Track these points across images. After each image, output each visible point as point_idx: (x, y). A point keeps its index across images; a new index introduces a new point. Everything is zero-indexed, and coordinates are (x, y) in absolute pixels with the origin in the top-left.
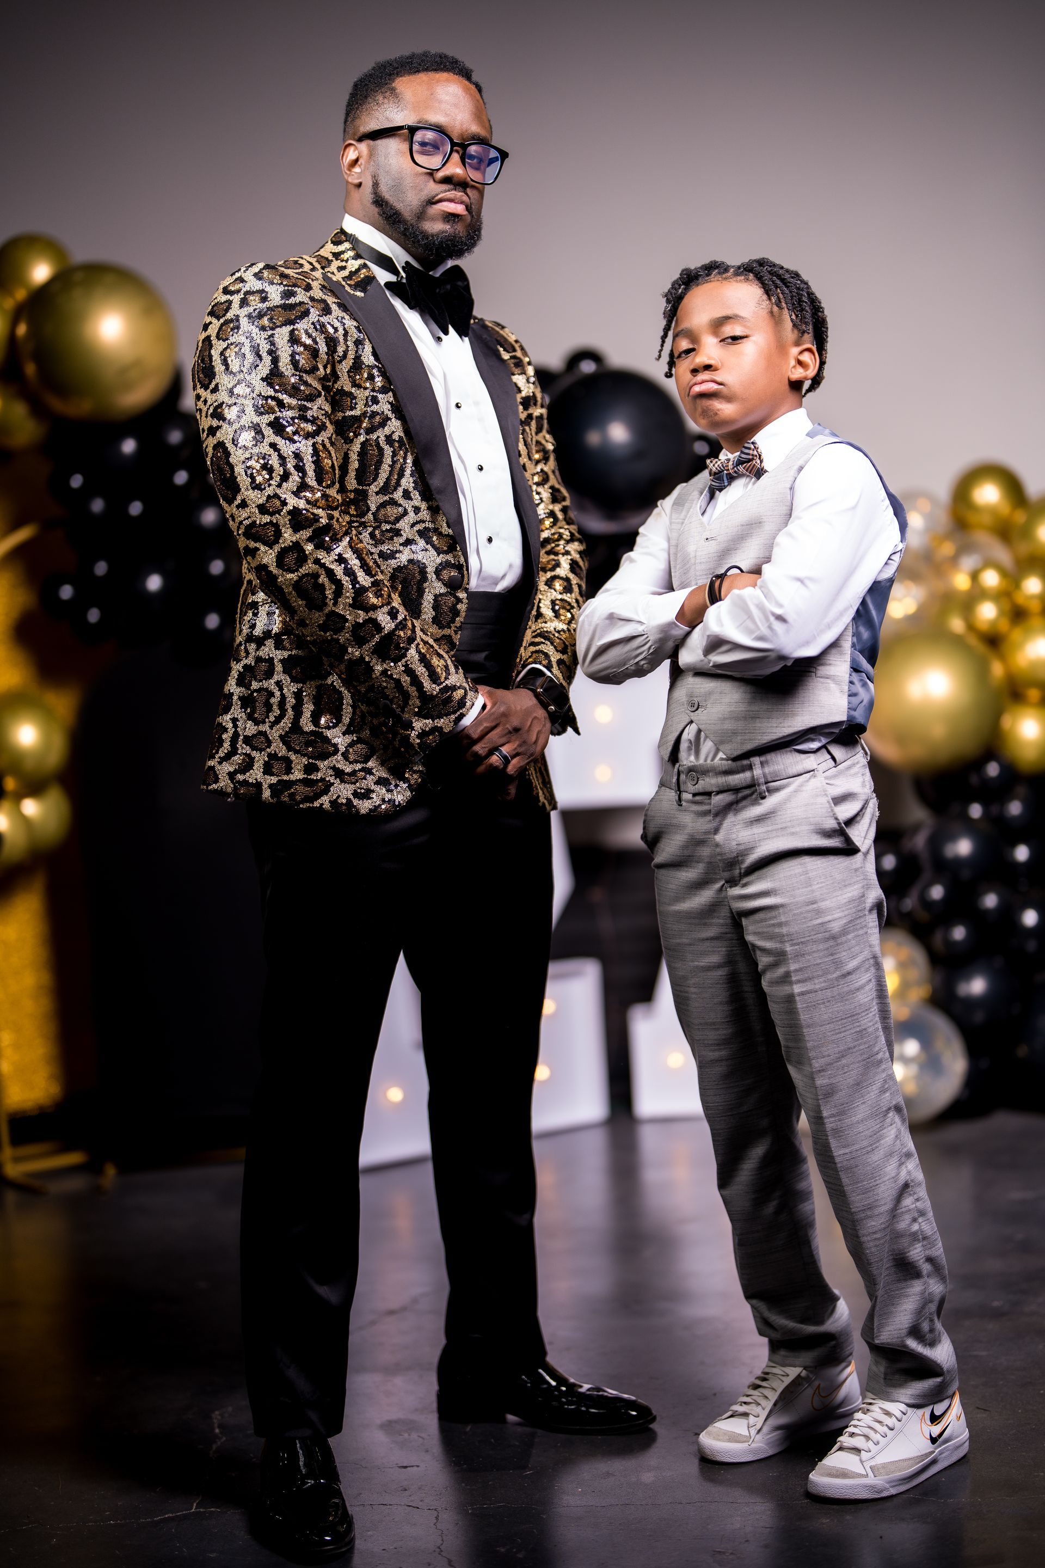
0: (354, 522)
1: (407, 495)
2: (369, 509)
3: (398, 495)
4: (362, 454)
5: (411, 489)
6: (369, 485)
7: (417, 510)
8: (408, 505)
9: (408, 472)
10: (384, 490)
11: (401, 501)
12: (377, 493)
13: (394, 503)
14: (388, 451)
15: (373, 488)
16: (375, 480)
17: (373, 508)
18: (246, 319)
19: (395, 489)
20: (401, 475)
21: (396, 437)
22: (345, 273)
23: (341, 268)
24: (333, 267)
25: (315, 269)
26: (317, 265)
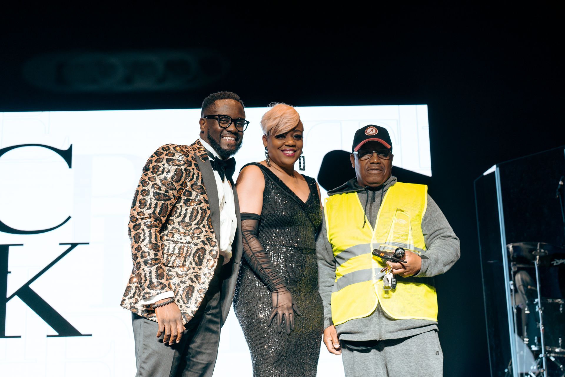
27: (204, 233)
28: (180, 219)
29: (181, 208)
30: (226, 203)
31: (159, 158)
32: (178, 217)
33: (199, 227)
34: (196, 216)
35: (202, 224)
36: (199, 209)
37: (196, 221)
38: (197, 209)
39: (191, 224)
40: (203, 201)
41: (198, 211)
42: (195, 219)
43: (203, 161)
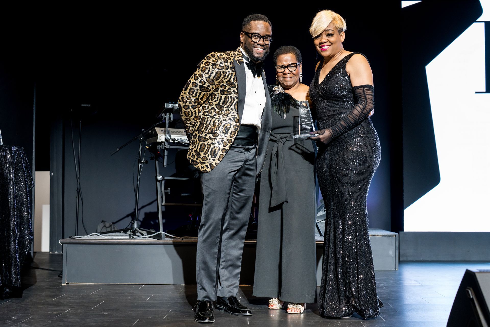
1: (232, 109)
2: (223, 110)
3: (230, 109)
4: (225, 99)
6: (225, 105)
7: (233, 113)
8: (232, 111)
9: (233, 105)
10: (227, 107)
11: (230, 110)
12: (226, 107)
13: (228, 110)
14: (230, 100)
15: (225, 106)
16: (226, 105)
17: (224, 110)
18: (211, 64)
19: (230, 108)
20: (232, 105)
21: (233, 97)
22: (238, 59)
23: (238, 57)
24: (236, 57)
25: (232, 56)
26: (233, 55)
27: (232, 114)
28: (217, 102)
29: (218, 95)
30: (256, 92)
31: (208, 62)
32: (216, 101)
34: (227, 102)
35: (231, 108)
36: (229, 98)
37: (227, 105)
38: (228, 98)
39: (223, 107)
40: (233, 92)
41: (229, 99)
42: (227, 104)
43: (239, 64)
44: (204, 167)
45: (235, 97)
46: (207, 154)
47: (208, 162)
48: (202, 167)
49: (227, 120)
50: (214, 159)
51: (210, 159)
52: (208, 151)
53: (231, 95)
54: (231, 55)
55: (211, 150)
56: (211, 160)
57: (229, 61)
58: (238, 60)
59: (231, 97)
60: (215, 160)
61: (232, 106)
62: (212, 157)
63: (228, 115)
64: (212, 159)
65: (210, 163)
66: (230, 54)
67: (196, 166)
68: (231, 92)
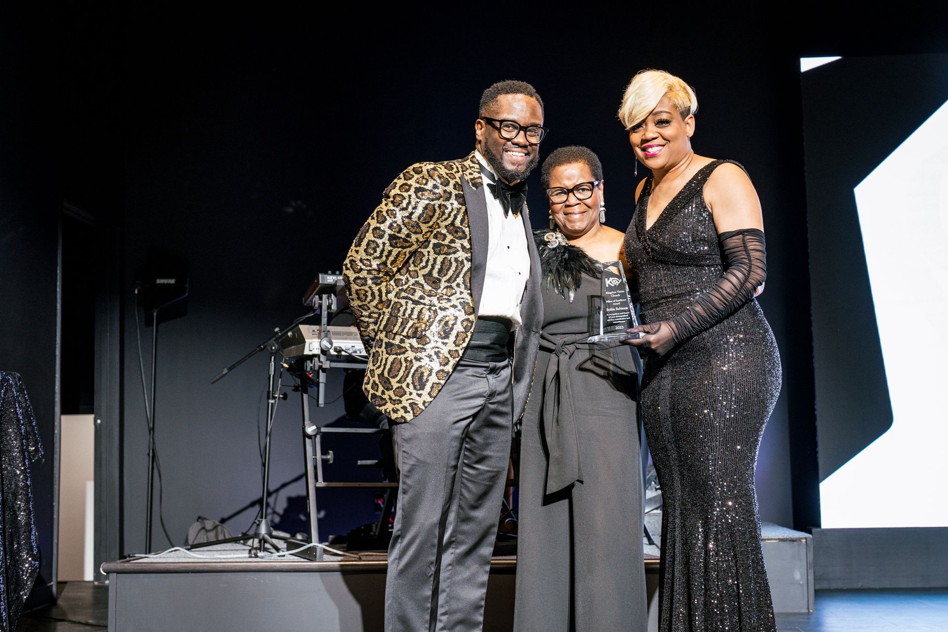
0: (432, 291)
1: (458, 285)
2: (440, 287)
3: (454, 285)
4: (443, 263)
5: (461, 283)
6: (443, 277)
8: (458, 290)
9: (461, 275)
10: (448, 281)
11: (455, 288)
12: (445, 282)
13: (451, 287)
14: (454, 265)
15: (444, 279)
16: (445, 276)
17: (442, 287)
18: (414, 190)
19: (454, 282)
20: (458, 276)
21: (460, 259)
22: (472, 177)
23: (471, 174)
24: (467, 172)
25: (458, 172)
26: (460, 169)
27: (458, 296)
28: (427, 270)
29: (428, 255)
30: (508, 247)
31: (406, 184)
32: (423, 268)
33: (451, 286)
34: (448, 270)
35: (456, 282)
36: (453, 260)
37: (447, 277)
38: (450, 260)
39: (440, 280)
40: (460, 249)
41: (451, 263)
42: (447, 273)
43: (474, 188)
44: (399, 410)
45: (464, 259)
46: (406, 383)
47: (407, 400)
48: (395, 411)
49: (448, 309)
50: (419, 392)
51: (411, 394)
52: (407, 376)
53: (456, 256)
54: (455, 170)
55: (414, 374)
56: (414, 396)
57: (452, 182)
58: (472, 179)
59: (456, 260)
60: (421, 394)
61: (458, 279)
62: (415, 388)
63: (451, 298)
64: (414, 392)
65: (411, 401)
66: (454, 167)
67: (381, 408)
68: (456, 248)
